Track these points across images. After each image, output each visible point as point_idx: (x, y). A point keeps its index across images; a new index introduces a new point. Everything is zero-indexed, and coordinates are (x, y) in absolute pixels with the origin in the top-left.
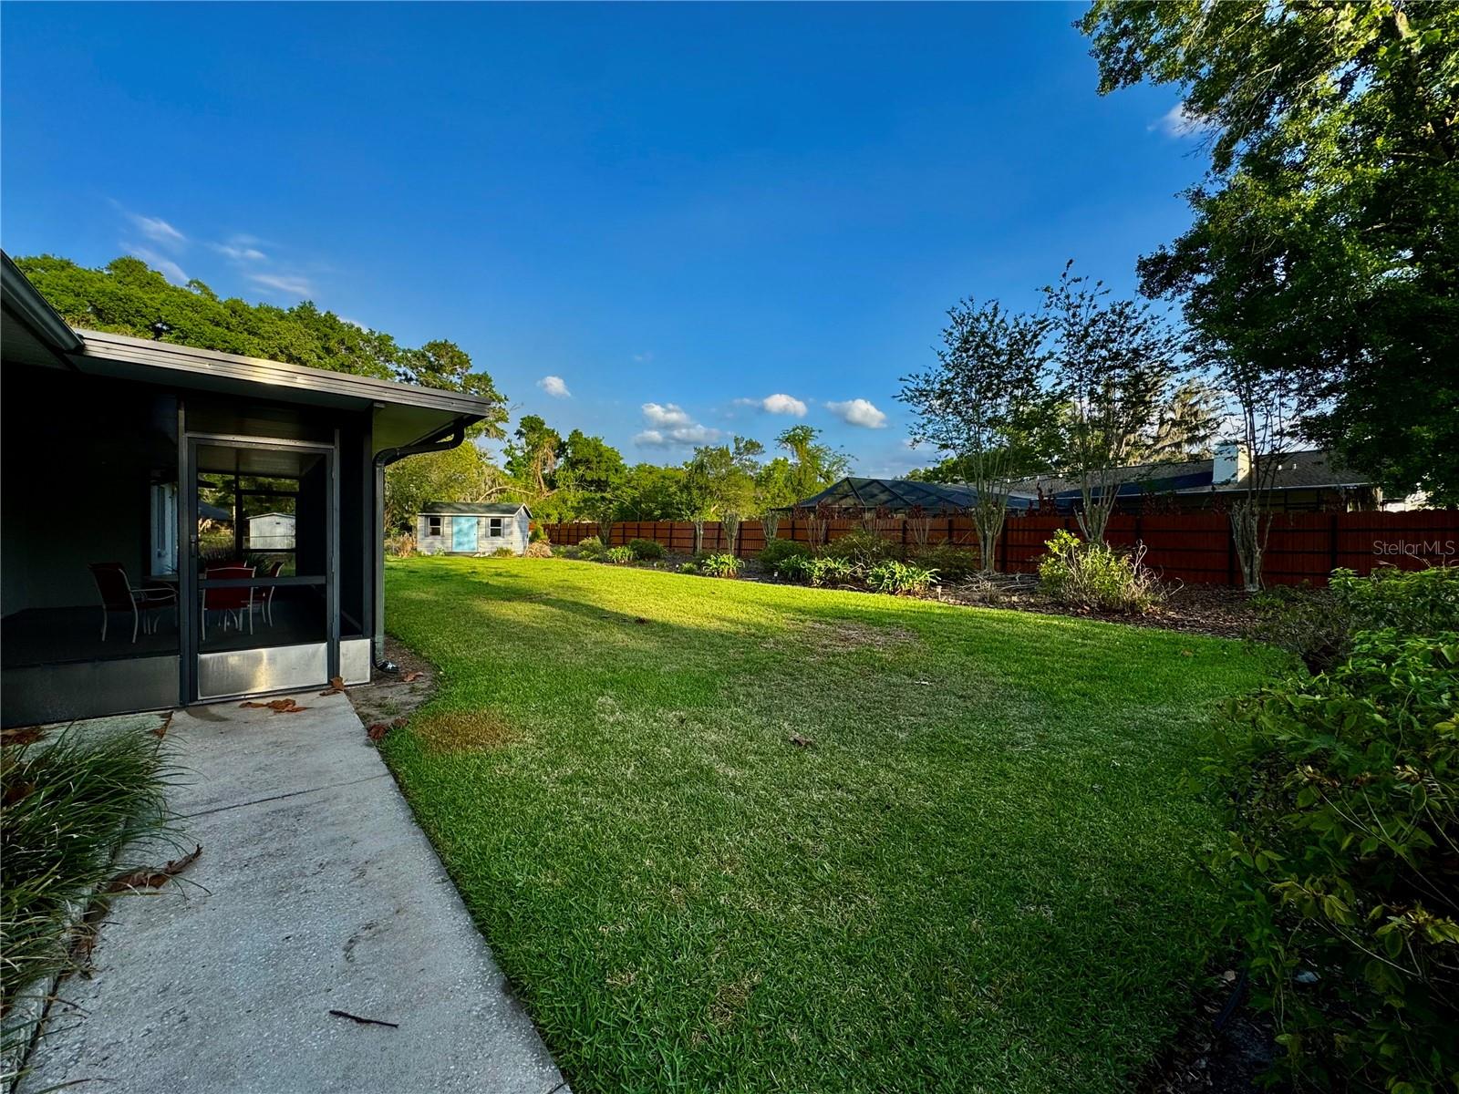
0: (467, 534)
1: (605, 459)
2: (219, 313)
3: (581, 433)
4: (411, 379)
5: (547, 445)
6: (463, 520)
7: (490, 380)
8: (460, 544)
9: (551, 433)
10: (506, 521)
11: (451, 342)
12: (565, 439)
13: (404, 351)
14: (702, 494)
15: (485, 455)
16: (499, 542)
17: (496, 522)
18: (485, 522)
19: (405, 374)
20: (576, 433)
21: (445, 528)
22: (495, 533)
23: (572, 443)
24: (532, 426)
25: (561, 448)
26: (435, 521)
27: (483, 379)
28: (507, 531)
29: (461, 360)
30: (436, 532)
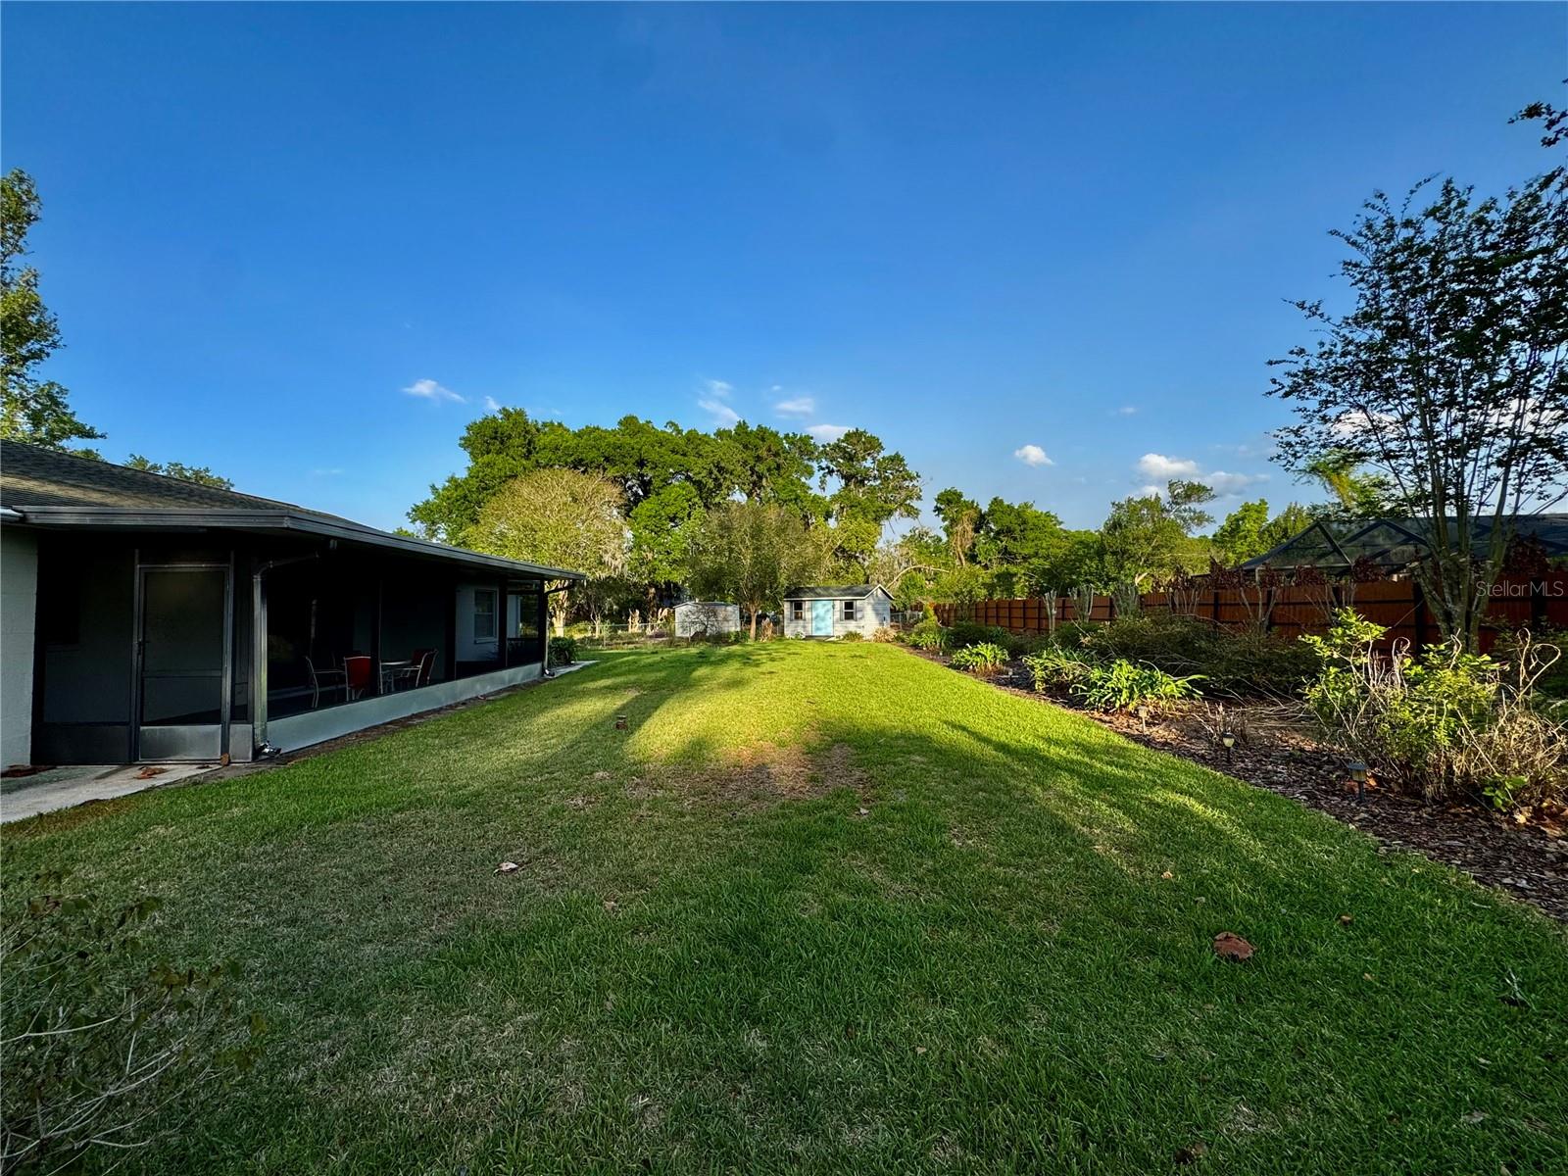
0: (823, 620)
1: (1030, 525)
2: (677, 444)
3: (1001, 501)
4: (833, 471)
5: (965, 519)
6: (819, 605)
7: (903, 460)
8: (818, 629)
9: (971, 505)
10: (858, 604)
11: (861, 430)
12: (985, 509)
13: (823, 446)
14: (1118, 561)
15: (927, 533)
16: (852, 626)
17: (849, 605)
18: (839, 605)
19: (828, 468)
20: (996, 501)
21: (807, 615)
22: (849, 616)
23: (991, 512)
24: (949, 501)
25: (980, 522)
26: (798, 606)
27: (896, 459)
28: (859, 615)
29: (873, 445)
30: (798, 617)
